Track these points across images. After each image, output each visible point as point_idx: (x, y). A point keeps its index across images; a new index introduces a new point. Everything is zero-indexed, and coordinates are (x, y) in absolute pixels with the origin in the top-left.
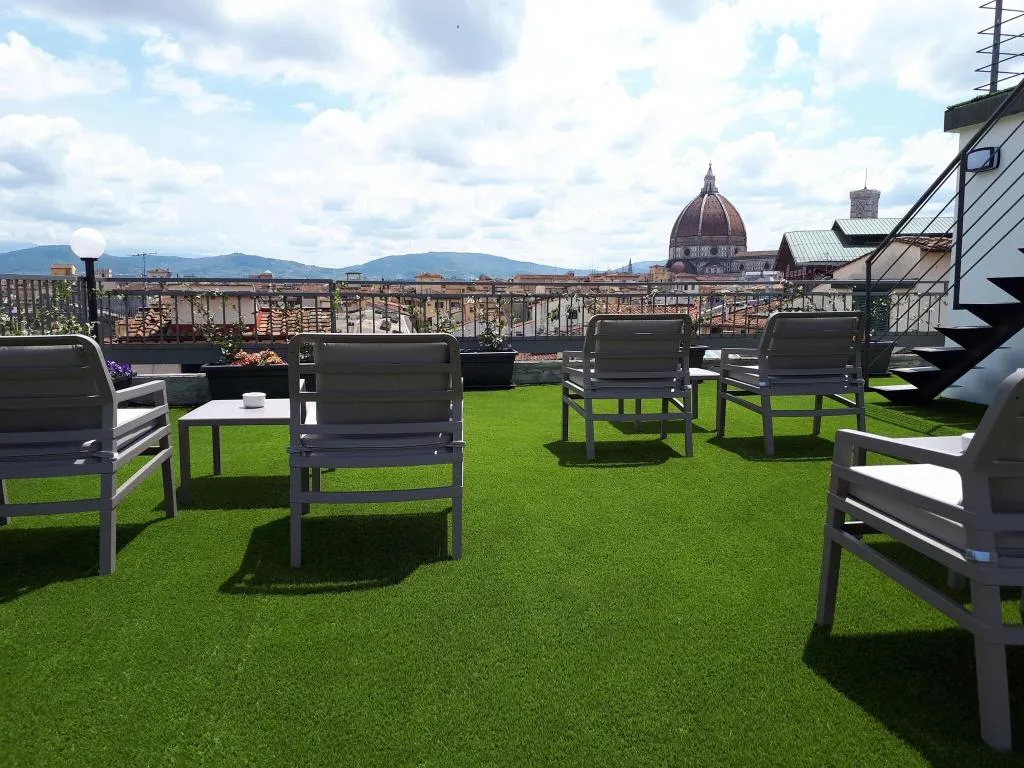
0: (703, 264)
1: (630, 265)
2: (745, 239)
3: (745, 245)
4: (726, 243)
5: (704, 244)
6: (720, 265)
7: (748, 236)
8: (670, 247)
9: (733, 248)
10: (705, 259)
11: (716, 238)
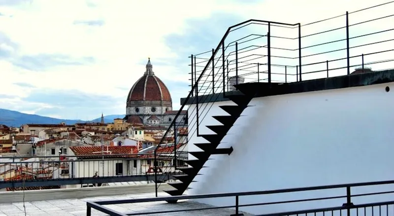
0: (147, 118)
1: (102, 117)
2: (171, 103)
3: (171, 107)
4: (161, 105)
5: (148, 105)
6: (157, 119)
7: (172, 101)
8: (127, 107)
9: (164, 108)
10: (148, 115)
11: (154, 102)
